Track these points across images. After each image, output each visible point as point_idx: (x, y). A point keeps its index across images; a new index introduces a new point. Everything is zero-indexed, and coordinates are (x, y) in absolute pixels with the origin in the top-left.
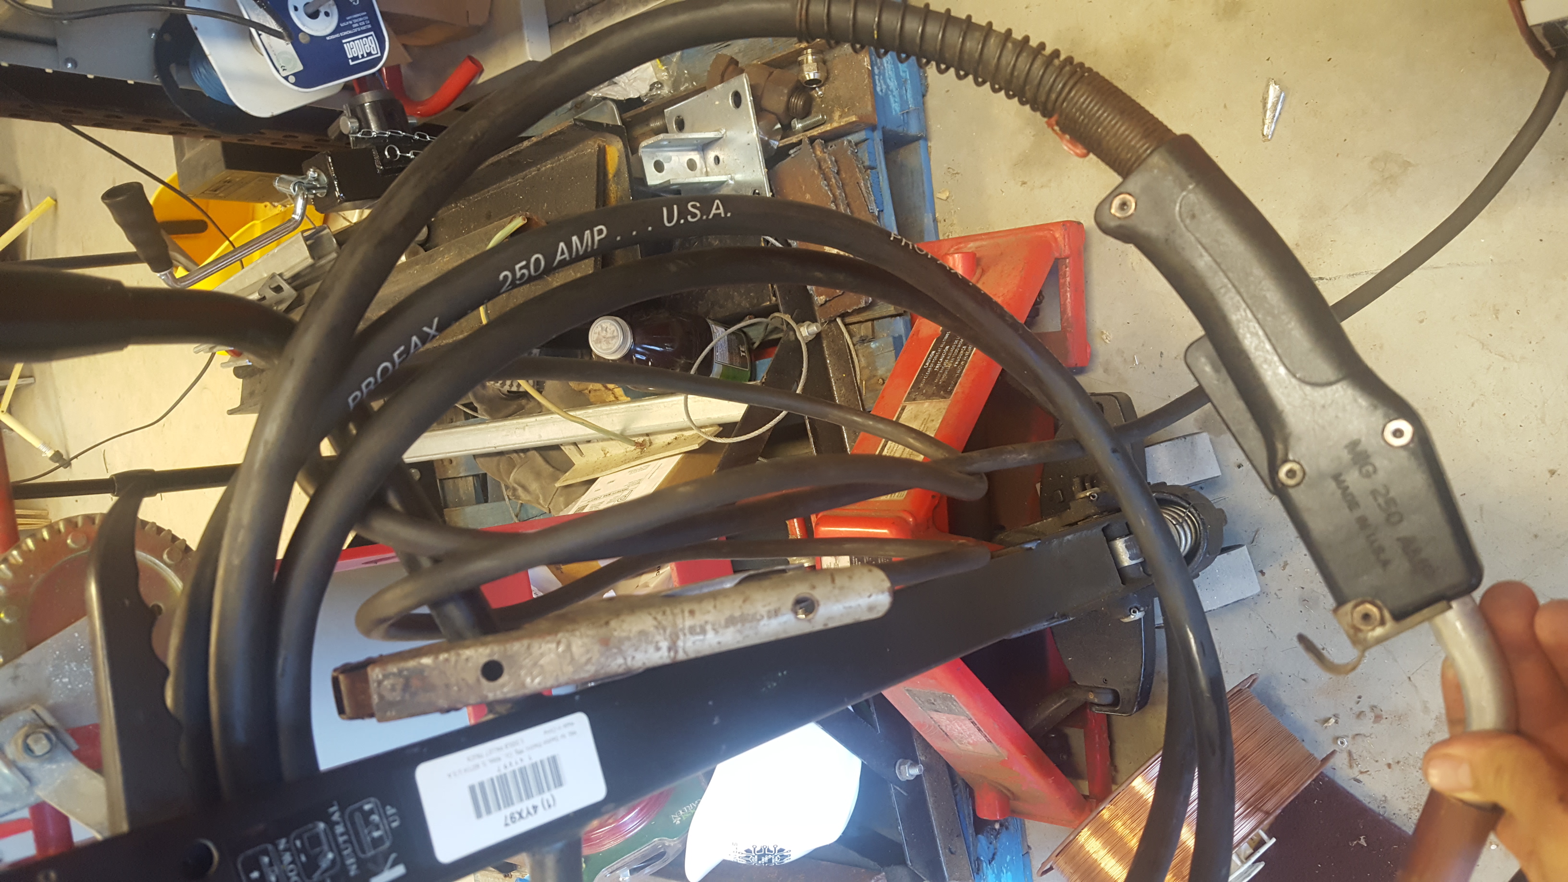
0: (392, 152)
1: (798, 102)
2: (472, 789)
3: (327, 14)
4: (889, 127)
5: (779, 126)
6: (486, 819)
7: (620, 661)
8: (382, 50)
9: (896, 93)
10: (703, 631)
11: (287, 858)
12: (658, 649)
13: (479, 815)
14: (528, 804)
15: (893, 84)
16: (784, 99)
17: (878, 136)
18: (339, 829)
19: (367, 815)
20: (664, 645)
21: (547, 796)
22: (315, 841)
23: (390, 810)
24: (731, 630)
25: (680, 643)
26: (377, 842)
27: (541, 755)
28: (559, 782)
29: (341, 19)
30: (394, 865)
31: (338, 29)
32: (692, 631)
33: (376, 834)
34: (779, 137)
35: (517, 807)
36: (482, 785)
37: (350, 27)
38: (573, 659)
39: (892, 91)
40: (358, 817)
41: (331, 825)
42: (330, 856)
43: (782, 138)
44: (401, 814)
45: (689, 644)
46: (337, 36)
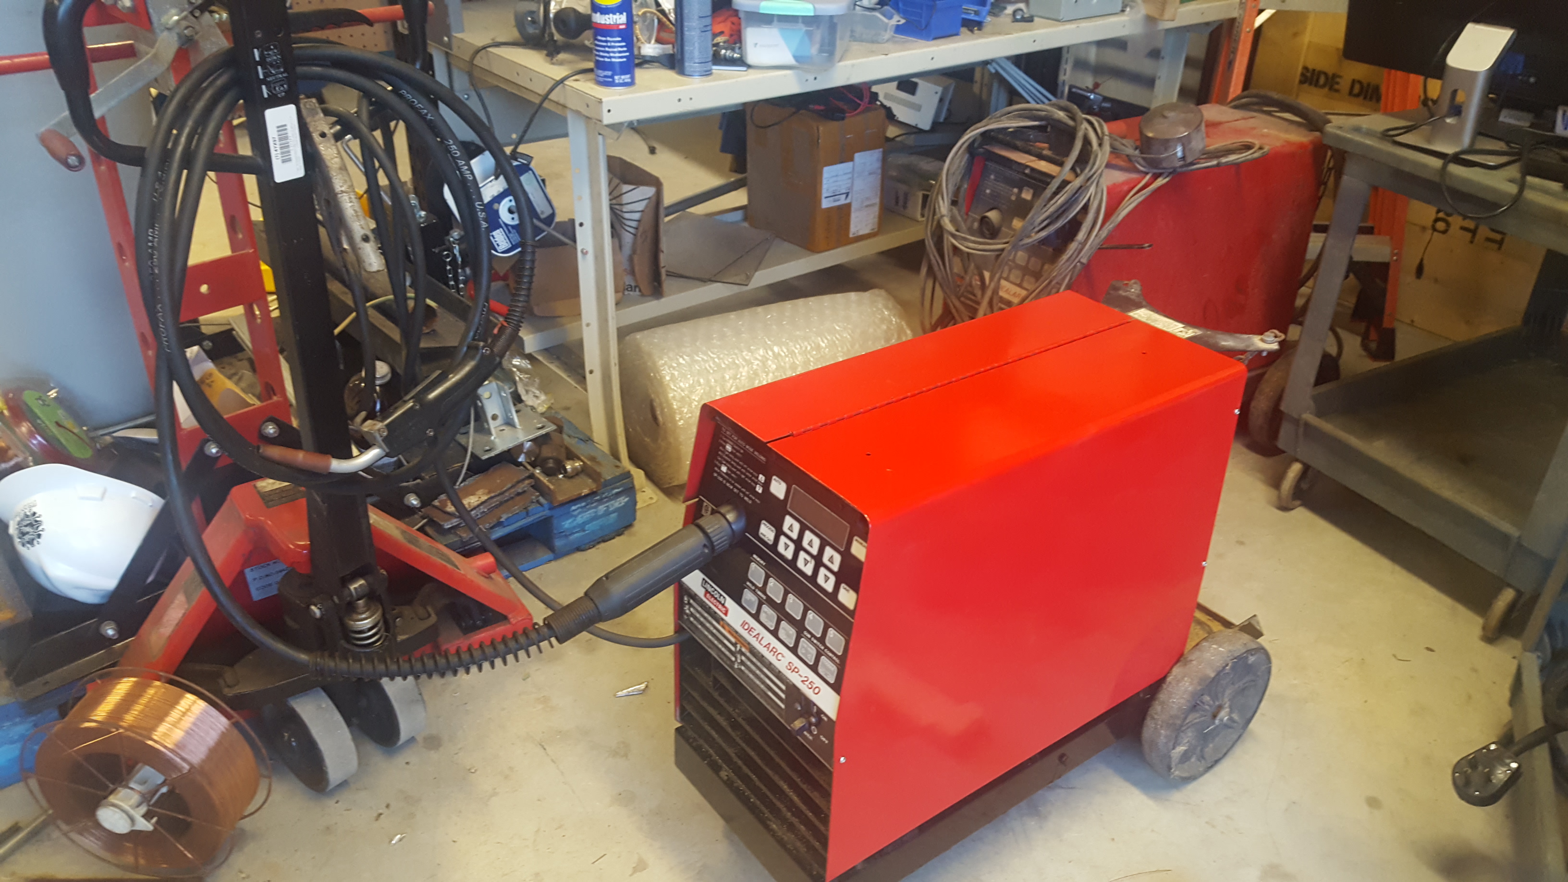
0: (447, 256)
1: (551, 464)
2: (285, 125)
3: (513, 219)
4: (555, 522)
5: (533, 459)
6: (277, 129)
7: (335, 174)
8: (503, 253)
9: (575, 523)
10: (351, 202)
11: (275, 58)
12: (341, 187)
13: (278, 127)
14: (278, 146)
15: (580, 520)
16: (550, 455)
17: (547, 513)
18: (280, 76)
19: (282, 86)
20: (343, 189)
21: (280, 156)
22: (278, 68)
23: (283, 94)
24: (353, 212)
25: (345, 194)
26: (275, 88)
27: (293, 156)
28: (284, 161)
29: (513, 227)
30: (268, 94)
31: (506, 225)
32: (350, 198)
33: (277, 88)
34: (528, 461)
35: (278, 142)
36: (286, 129)
37: (510, 232)
38: (332, 159)
39: (575, 520)
40: (282, 83)
41: (282, 73)
42: (273, 72)
43: (528, 463)
44: (283, 97)
45: (345, 198)
46: (503, 225)
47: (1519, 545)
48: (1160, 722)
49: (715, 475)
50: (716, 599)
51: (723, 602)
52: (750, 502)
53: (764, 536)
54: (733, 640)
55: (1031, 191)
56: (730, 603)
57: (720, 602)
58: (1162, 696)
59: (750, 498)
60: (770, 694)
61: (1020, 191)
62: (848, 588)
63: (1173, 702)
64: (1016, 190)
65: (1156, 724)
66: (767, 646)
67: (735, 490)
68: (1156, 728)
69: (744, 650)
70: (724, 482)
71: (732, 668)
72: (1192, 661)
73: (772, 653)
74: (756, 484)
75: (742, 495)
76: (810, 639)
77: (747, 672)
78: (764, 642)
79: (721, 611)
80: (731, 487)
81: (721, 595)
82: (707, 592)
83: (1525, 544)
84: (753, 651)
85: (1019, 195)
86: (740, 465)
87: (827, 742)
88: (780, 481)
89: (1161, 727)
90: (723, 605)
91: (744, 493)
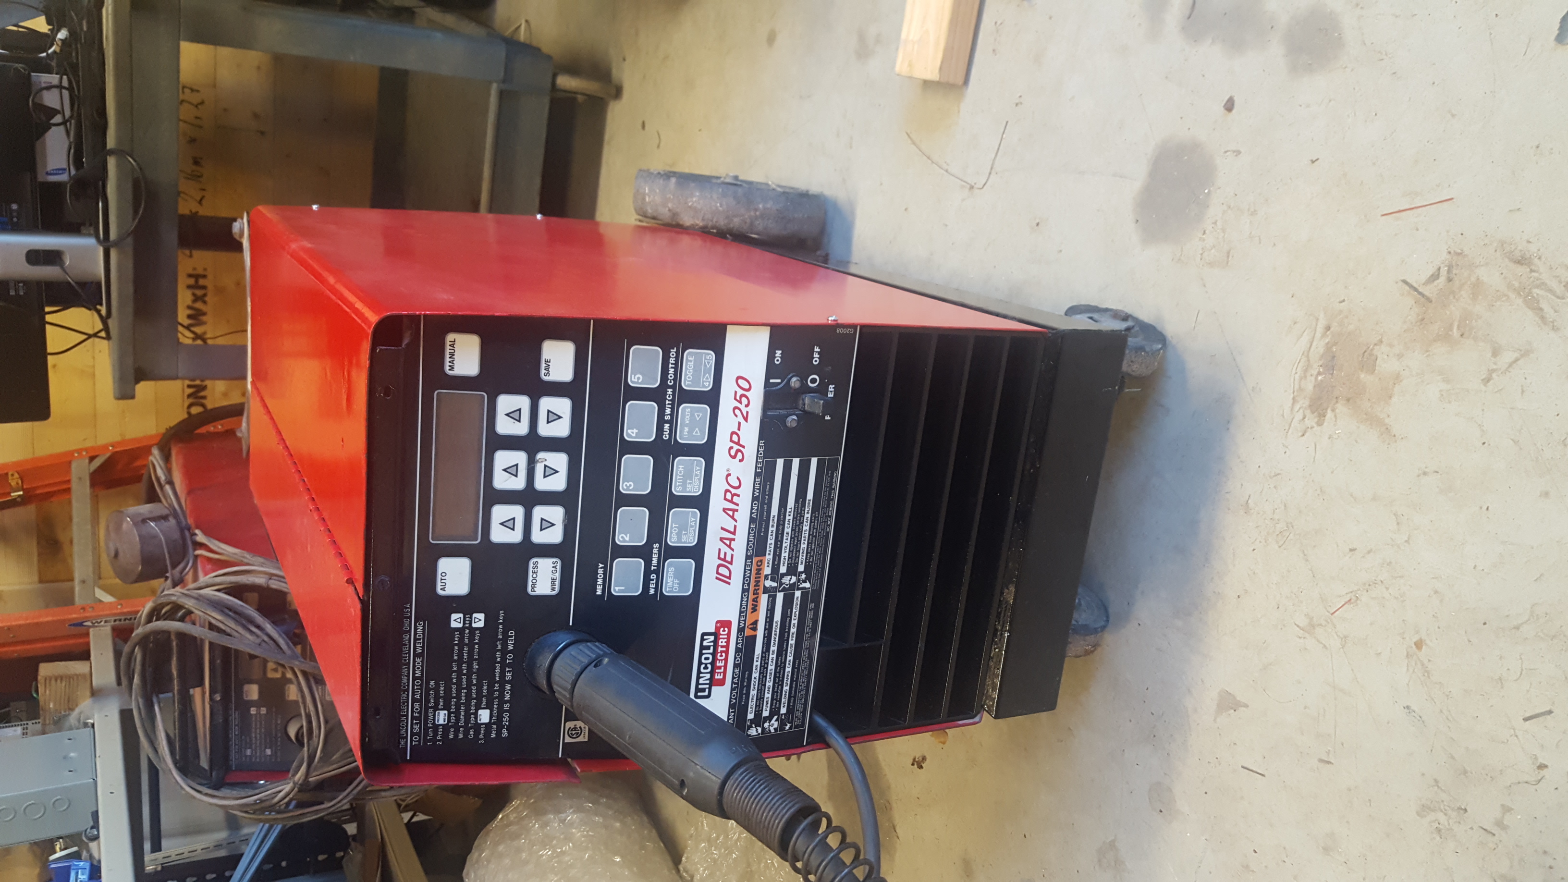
47: (504, 81)
48: (752, 213)
49: (505, 733)
50: (714, 654)
51: (712, 638)
52: (512, 633)
53: (553, 580)
54: (764, 599)
55: (246, 687)
56: (705, 623)
57: (716, 642)
58: (722, 223)
59: (506, 637)
60: (810, 495)
61: (251, 703)
62: (543, 365)
63: (721, 206)
64: (253, 711)
65: (756, 218)
66: (731, 513)
67: (509, 676)
68: (762, 216)
69: (767, 570)
70: (506, 706)
71: (816, 593)
72: (670, 210)
73: (735, 499)
74: (473, 630)
75: (510, 656)
76: (670, 422)
77: (802, 558)
78: (730, 524)
79: (729, 634)
80: (508, 687)
81: (702, 647)
82: (713, 682)
83: (502, 74)
84: (757, 548)
85: (257, 704)
86: (459, 679)
87: (817, 349)
88: (439, 577)
89: (756, 210)
90: (716, 635)
91: (503, 658)
